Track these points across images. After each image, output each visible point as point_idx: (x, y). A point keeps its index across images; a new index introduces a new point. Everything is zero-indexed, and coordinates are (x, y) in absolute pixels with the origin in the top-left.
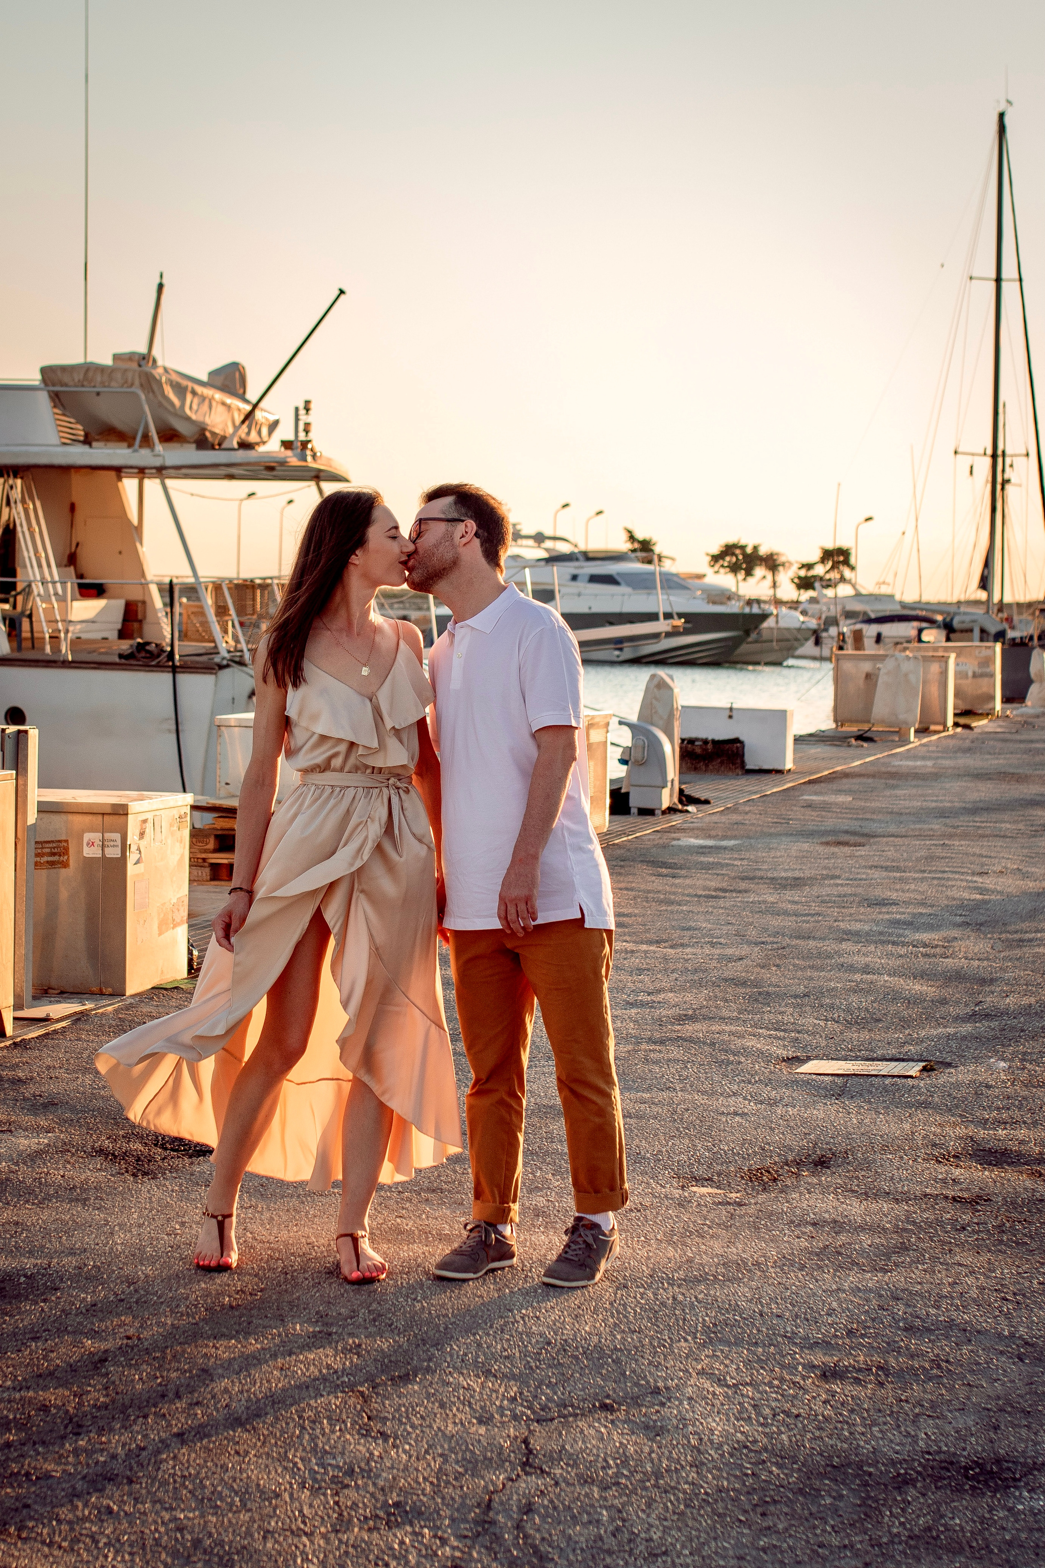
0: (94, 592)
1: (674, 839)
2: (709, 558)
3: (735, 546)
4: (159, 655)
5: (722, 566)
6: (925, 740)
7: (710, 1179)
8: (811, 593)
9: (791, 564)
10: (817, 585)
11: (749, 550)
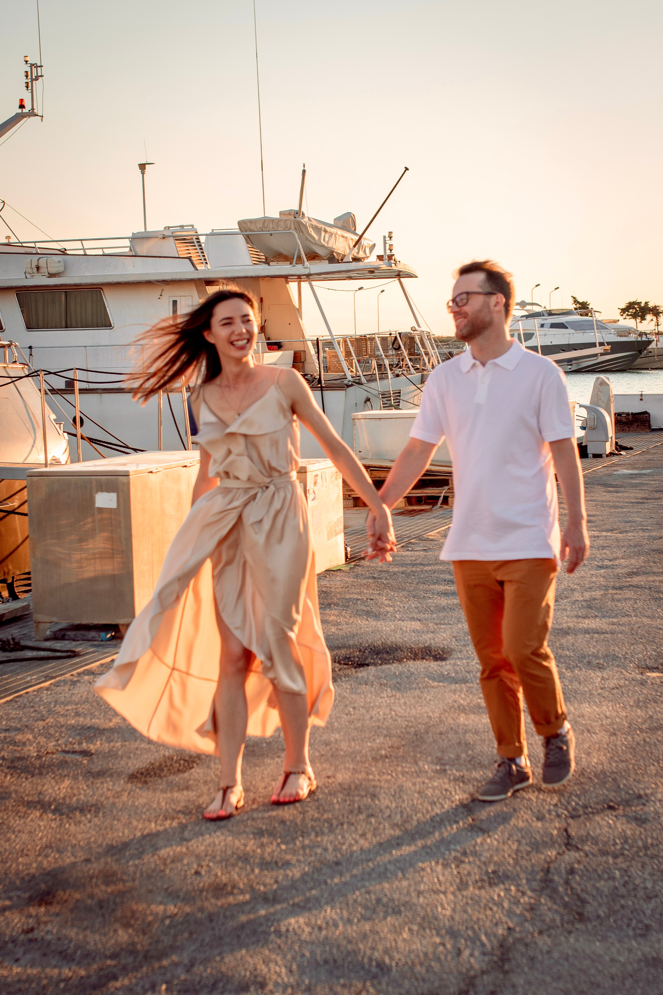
0: (276, 347)
1: (615, 471)
2: (620, 311)
3: (635, 303)
4: (314, 382)
5: (628, 315)
11: (642, 305)
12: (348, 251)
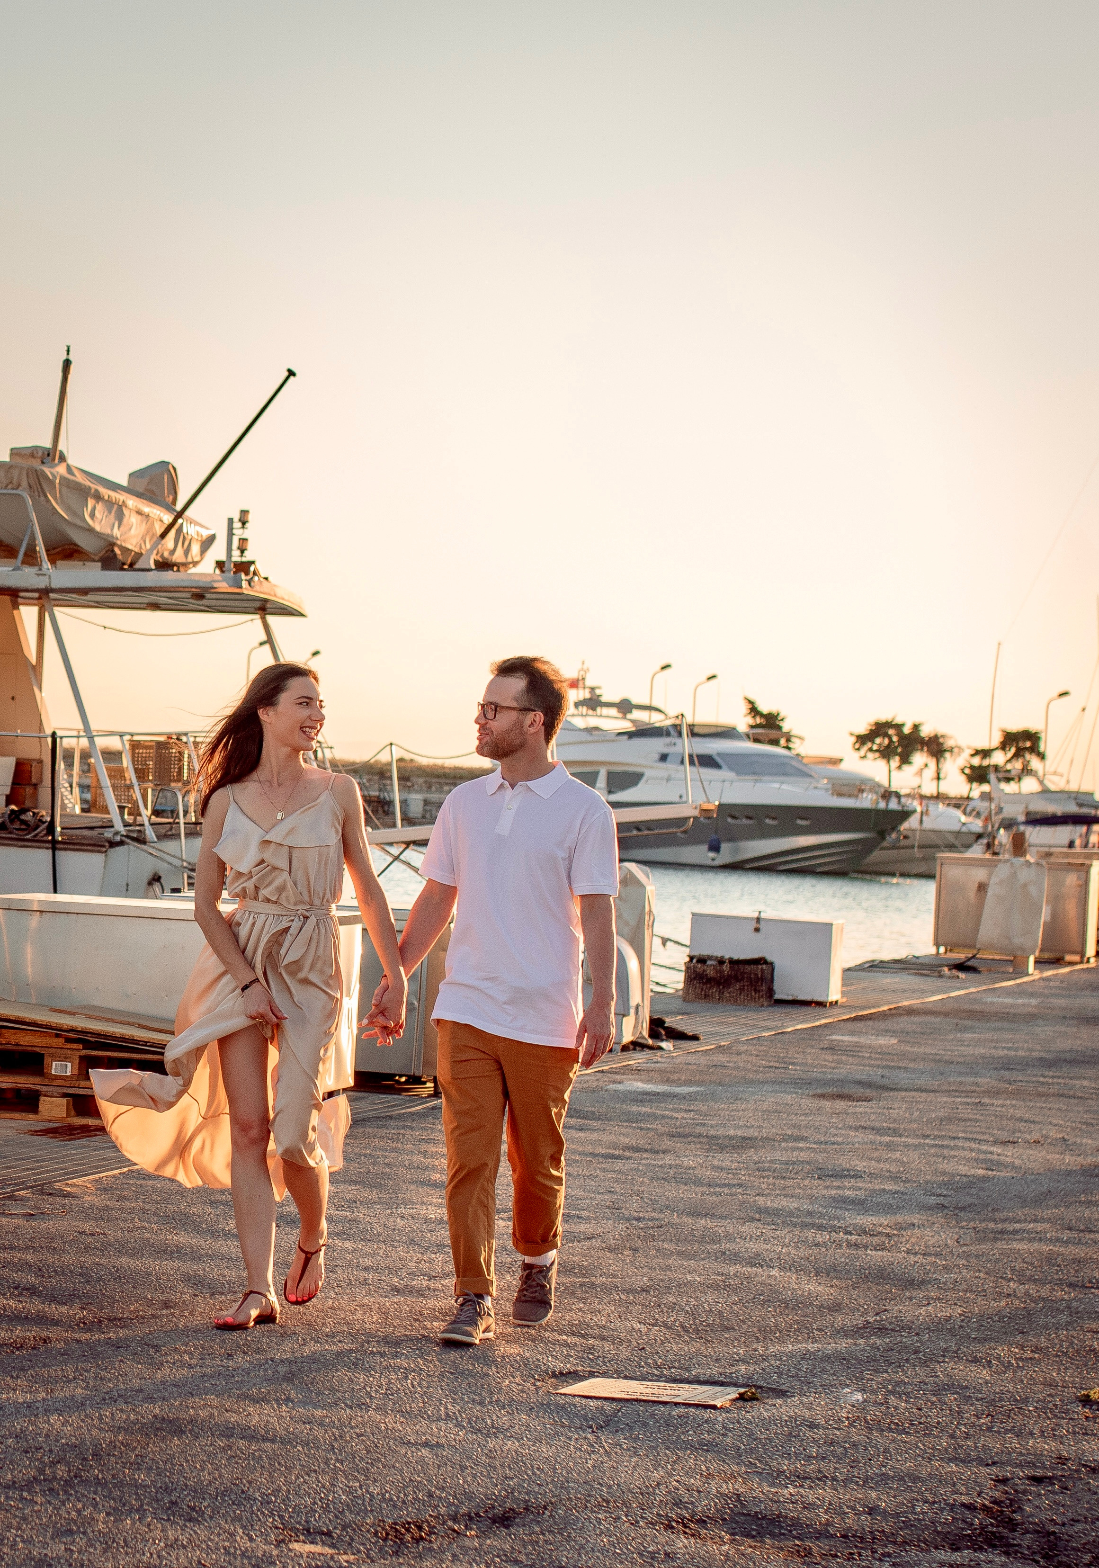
1: (614, 1082)
2: (853, 739)
3: (888, 725)
4: (37, 827)
5: (871, 750)
6: (1049, 973)
7: (329, 1534)
8: (986, 788)
9: (961, 750)
10: (992, 777)
11: (907, 730)
12: (148, 545)
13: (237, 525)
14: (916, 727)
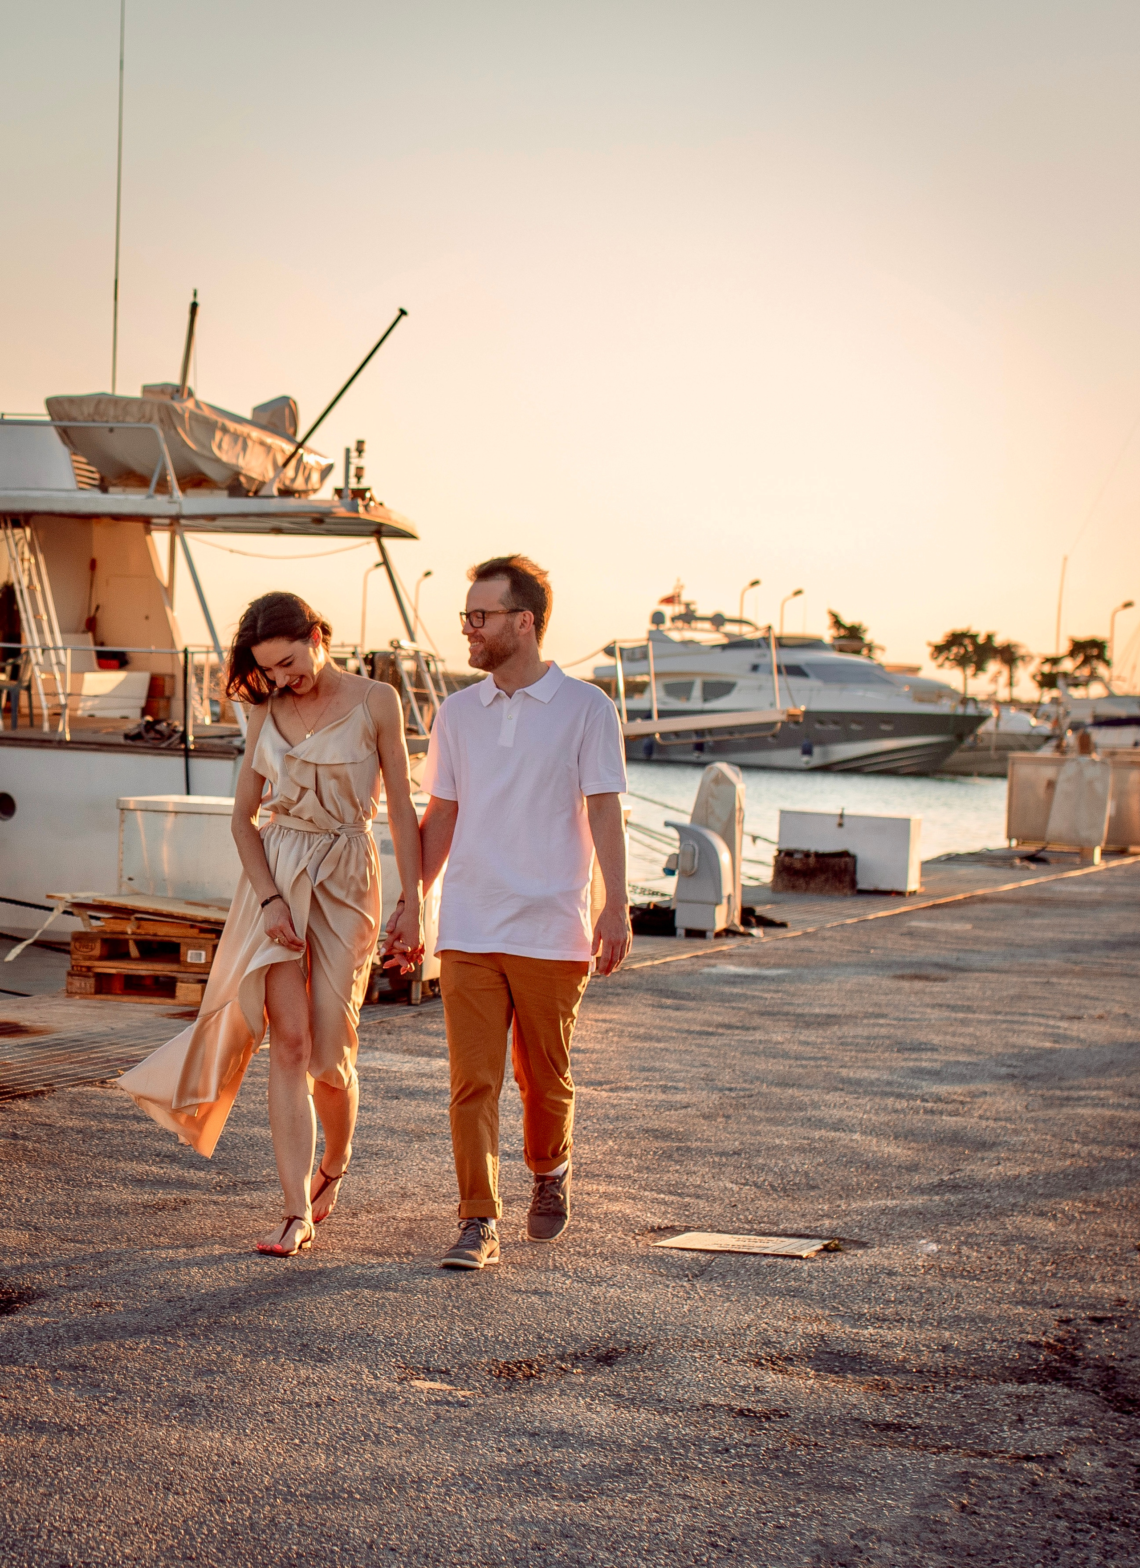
0: (115, 663)
1: (709, 966)
2: (929, 650)
3: (962, 635)
4: (170, 737)
5: (947, 658)
6: (1114, 863)
7: (447, 1372)
8: (1055, 693)
9: (1032, 658)
10: (1061, 682)
11: (981, 640)
12: (271, 474)
13: (354, 454)
14: (989, 638)
